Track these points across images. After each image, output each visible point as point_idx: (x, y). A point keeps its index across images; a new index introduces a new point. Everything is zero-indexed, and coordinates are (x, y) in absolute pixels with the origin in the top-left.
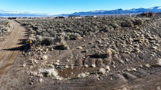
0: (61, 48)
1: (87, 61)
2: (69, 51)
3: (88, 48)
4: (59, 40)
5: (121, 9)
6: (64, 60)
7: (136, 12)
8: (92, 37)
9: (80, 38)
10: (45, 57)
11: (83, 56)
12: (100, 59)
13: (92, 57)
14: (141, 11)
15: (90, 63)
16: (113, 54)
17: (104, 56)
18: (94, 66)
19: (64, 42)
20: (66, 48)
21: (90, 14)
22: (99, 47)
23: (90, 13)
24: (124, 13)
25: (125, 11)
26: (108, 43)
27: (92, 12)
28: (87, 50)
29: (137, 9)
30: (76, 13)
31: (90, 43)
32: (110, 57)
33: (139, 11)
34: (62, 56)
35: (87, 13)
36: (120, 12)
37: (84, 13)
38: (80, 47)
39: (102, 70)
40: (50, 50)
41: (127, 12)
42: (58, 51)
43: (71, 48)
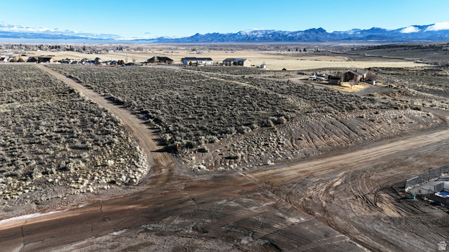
0: (203, 151)
1: (223, 161)
2: (209, 154)
3: (224, 151)
4: (200, 144)
5: (321, 30)
6: (207, 160)
7: (361, 39)
8: (229, 140)
9: (218, 141)
10: (194, 158)
11: (220, 157)
12: (232, 160)
13: (226, 158)
14: (375, 36)
15: (225, 162)
16: (242, 156)
17: (236, 158)
18: (228, 164)
19: (204, 145)
20: (207, 151)
21: (237, 41)
22: (234, 150)
23: (237, 38)
24: (330, 40)
25: (333, 34)
26: (241, 147)
27: (243, 33)
28: (223, 153)
29: (364, 30)
30: (197, 34)
31: (226, 147)
32: (240, 159)
33: (370, 37)
34: (205, 157)
35: (230, 36)
36: (320, 35)
37: (221, 35)
38: (218, 151)
39: (232, 166)
40: (195, 152)
41: (338, 38)
42: (201, 154)
43: (211, 151)
